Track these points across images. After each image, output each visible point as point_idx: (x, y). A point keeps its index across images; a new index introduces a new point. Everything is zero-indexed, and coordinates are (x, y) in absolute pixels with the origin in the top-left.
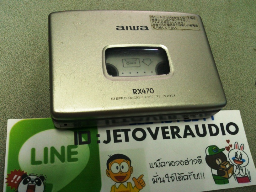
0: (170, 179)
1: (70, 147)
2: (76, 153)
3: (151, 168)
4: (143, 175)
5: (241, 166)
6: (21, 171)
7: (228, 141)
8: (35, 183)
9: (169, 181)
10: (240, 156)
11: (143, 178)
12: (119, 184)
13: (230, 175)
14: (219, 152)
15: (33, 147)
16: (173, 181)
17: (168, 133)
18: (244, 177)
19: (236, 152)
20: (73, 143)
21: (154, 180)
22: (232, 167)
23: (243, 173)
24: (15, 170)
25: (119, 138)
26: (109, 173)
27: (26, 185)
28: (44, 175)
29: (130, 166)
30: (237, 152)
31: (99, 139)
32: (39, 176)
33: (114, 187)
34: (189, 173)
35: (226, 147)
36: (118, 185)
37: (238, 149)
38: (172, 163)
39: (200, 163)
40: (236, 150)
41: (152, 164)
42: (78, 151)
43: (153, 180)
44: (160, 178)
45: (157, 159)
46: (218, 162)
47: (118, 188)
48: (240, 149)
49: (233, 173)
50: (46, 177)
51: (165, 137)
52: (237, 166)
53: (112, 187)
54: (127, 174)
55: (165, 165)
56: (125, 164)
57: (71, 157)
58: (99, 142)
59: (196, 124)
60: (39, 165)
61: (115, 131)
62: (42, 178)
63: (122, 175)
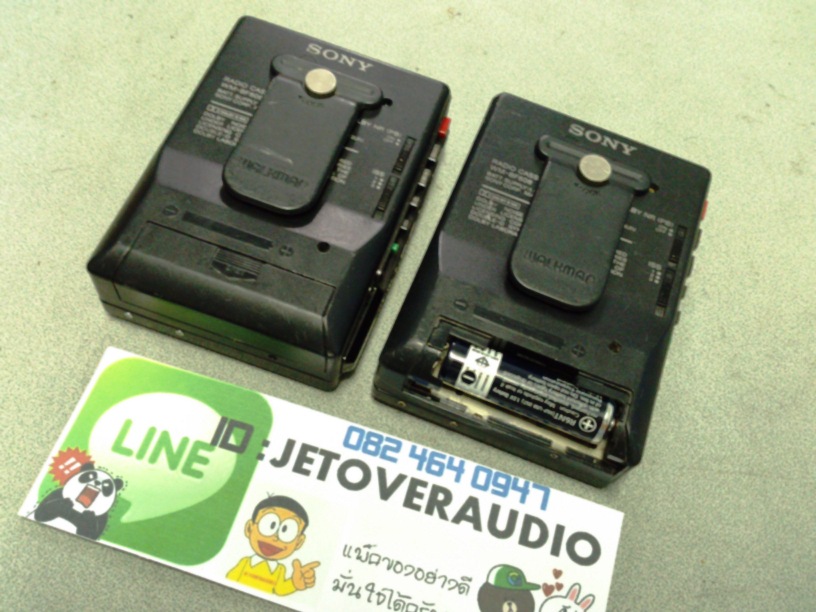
0: (374, 597)
1: (199, 445)
2: (205, 461)
3: (345, 555)
4: (317, 563)
6: (86, 455)
8: (100, 487)
9: (369, 600)
11: (316, 569)
14: (518, 588)
16: (379, 603)
17: (421, 496)
19: (567, 605)
20: (208, 439)
21: (338, 584)
24: (77, 449)
25: (306, 466)
27: (83, 486)
28: (124, 480)
29: (302, 533)
31: (265, 451)
32: (115, 477)
33: (247, 562)
34: (424, 603)
35: (545, 585)
37: (576, 602)
38: (396, 565)
39: (460, 593)
40: (568, 602)
42: (211, 460)
43: (337, 582)
44: (352, 585)
45: (367, 544)
46: (509, 609)
47: (255, 566)
48: (578, 604)
51: (408, 503)
53: (242, 560)
54: (286, 547)
55: (377, 563)
56: (293, 525)
57: (191, 465)
58: (261, 457)
59: (497, 503)
60: (123, 458)
61: (306, 448)
62: (119, 483)
63: (275, 544)
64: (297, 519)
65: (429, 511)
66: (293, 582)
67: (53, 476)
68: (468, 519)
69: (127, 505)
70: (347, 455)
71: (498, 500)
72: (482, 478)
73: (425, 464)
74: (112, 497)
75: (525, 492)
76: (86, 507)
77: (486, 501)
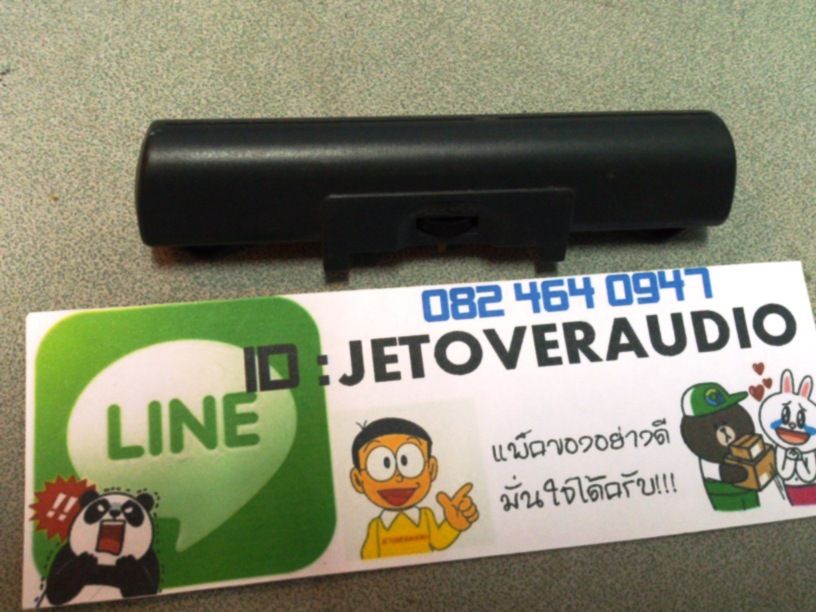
0: (561, 497)
1: (231, 400)
2: (252, 418)
3: (498, 460)
4: (469, 486)
5: (803, 448)
6: (78, 481)
7: (759, 368)
8: (122, 517)
9: (556, 503)
10: (800, 416)
11: (471, 494)
12: (393, 515)
13: (764, 478)
14: (725, 405)
15: (113, 402)
16: (570, 502)
17: (554, 344)
18: (809, 485)
19: (786, 402)
20: (240, 386)
21: (508, 500)
22: (771, 453)
23: (808, 472)
24: (59, 480)
25: (390, 368)
26: (360, 478)
28: (150, 492)
29: (429, 456)
30: (790, 402)
31: (326, 370)
32: (136, 495)
33: (378, 526)
34: (624, 475)
35: (751, 388)
36: (389, 517)
37: (794, 393)
38: (567, 445)
39: (661, 443)
40: (786, 397)
41: (500, 447)
42: (260, 413)
43: (505, 499)
44: (526, 493)
45: (518, 433)
46: (724, 436)
47: (391, 526)
48: (798, 394)
49: (774, 474)
50: (158, 498)
51: (544, 360)
52: (786, 450)
53: (370, 525)
54: (418, 483)
55: (543, 452)
56: (411, 450)
57: (235, 431)
58: (325, 380)
59: (651, 313)
60: (133, 461)
61: (378, 345)
62: (146, 500)
63: (402, 485)
64: (414, 440)
65: (574, 359)
66: (450, 524)
67: (45, 532)
68: (626, 348)
69: (174, 523)
70: (437, 331)
71: (651, 309)
72: (619, 289)
73: (541, 302)
74: (147, 522)
75: (678, 285)
76: (116, 553)
77: (637, 316)
